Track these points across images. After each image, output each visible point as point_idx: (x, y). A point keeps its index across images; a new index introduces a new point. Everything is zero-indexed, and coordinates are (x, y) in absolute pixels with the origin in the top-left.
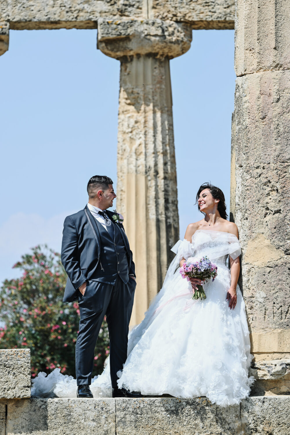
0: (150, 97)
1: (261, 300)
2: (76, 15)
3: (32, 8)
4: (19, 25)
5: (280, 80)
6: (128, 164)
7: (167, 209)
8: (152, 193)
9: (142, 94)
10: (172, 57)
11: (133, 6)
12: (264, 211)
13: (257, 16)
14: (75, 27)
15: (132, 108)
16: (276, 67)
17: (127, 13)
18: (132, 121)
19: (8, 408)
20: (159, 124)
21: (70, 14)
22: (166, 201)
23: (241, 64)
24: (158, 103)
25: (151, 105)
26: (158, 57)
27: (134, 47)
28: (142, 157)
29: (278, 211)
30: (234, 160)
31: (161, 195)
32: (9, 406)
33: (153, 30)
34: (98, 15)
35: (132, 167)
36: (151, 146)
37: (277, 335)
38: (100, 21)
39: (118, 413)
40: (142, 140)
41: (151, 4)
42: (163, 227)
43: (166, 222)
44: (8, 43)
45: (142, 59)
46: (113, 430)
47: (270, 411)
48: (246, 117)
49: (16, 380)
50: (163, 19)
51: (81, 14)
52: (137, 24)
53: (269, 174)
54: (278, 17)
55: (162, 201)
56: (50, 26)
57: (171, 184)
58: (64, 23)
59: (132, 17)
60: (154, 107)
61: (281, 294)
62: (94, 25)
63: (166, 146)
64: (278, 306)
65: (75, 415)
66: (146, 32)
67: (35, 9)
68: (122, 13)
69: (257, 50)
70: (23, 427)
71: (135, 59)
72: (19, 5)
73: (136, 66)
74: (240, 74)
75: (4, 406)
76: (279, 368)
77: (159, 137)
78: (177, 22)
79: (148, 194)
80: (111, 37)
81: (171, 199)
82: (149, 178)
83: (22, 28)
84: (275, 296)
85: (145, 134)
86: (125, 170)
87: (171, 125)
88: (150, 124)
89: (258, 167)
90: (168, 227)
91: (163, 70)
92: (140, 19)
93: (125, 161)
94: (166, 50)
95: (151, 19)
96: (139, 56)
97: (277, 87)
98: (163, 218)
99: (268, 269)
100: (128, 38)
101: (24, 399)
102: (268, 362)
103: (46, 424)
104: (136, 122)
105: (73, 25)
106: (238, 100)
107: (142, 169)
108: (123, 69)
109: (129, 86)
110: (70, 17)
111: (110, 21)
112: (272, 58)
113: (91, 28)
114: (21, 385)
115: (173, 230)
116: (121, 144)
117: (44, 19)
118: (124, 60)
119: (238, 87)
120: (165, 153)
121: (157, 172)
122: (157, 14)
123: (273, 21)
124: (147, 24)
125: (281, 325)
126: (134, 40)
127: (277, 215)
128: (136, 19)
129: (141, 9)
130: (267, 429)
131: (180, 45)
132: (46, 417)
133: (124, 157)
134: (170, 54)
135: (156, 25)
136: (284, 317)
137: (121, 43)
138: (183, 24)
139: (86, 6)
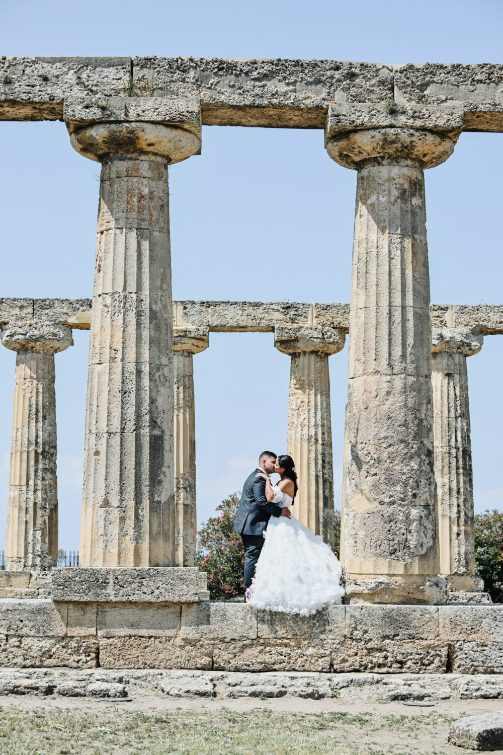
0: (313, 383)
1: (363, 537)
2: (258, 322)
3: (226, 316)
4: (216, 329)
5: (378, 382)
6: (296, 433)
7: (323, 467)
8: (313, 456)
9: (306, 381)
10: (330, 354)
11: (301, 315)
12: (366, 474)
13: (363, 337)
14: (258, 330)
15: (300, 391)
16: (376, 372)
17: (296, 321)
18: (299, 401)
19: (183, 608)
20: (319, 404)
21: (254, 321)
22: (324, 461)
23: (352, 369)
24: (319, 388)
25: (313, 391)
26: (319, 353)
27: (301, 346)
28: (306, 428)
29: (375, 474)
30: (346, 438)
31: (320, 457)
32: (183, 607)
33: (315, 334)
34: (275, 322)
35: (298, 436)
36: (313, 421)
37: (373, 562)
38: (276, 326)
39: (259, 614)
40: (306, 416)
41: (314, 315)
42: (321, 480)
43: (323, 477)
44: (208, 342)
45: (307, 355)
46: (256, 626)
47: (366, 615)
48: (354, 407)
49: (188, 589)
50: (323, 325)
51: (262, 321)
52: (304, 329)
53: (370, 448)
54: (378, 338)
55: (320, 462)
56: (240, 330)
57: (327, 448)
58: (250, 328)
59: (301, 324)
60: (315, 391)
61: (376, 533)
62: (273, 329)
63: (324, 420)
64: (374, 541)
65: (229, 615)
66: (310, 335)
67: (229, 317)
68: (293, 321)
69: (363, 360)
70: (192, 622)
71: (302, 355)
72: (217, 314)
73: (303, 361)
74: (351, 377)
75: (179, 607)
76: (373, 585)
77: (319, 413)
78: (334, 328)
79: (310, 456)
80: (284, 338)
81: (327, 460)
82: (311, 444)
83: (219, 331)
84: (372, 534)
85: (309, 411)
86: (293, 438)
87: (329, 405)
88: (312, 403)
89: (362, 443)
90: (325, 481)
91: (323, 364)
92: (306, 326)
93: (294, 431)
94: (325, 349)
95: (315, 325)
96: (305, 353)
97: (376, 387)
98: (320, 474)
99: (368, 515)
100: (296, 340)
101: (193, 603)
102: (366, 580)
103: (208, 620)
104: (302, 402)
105: (256, 329)
106: (350, 395)
107: (306, 437)
108: (293, 362)
109: (297, 375)
110: (255, 323)
111: (284, 327)
112: (373, 367)
113: (270, 331)
114: (191, 593)
115: (328, 484)
116: (291, 418)
117: (235, 324)
118: (294, 356)
119: (349, 386)
120: (323, 426)
121: (317, 440)
122: (319, 322)
123: (374, 341)
124: (311, 329)
125: (375, 555)
126: (301, 341)
127: (374, 477)
128: (303, 325)
129: (307, 318)
130: (364, 628)
131: (336, 346)
132: (208, 616)
133: (292, 428)
134: (328, 352)
135: (318, 330)
136: (378, 549)
137: (292, 343)
138: (338, 329)
139: (266, 315)
